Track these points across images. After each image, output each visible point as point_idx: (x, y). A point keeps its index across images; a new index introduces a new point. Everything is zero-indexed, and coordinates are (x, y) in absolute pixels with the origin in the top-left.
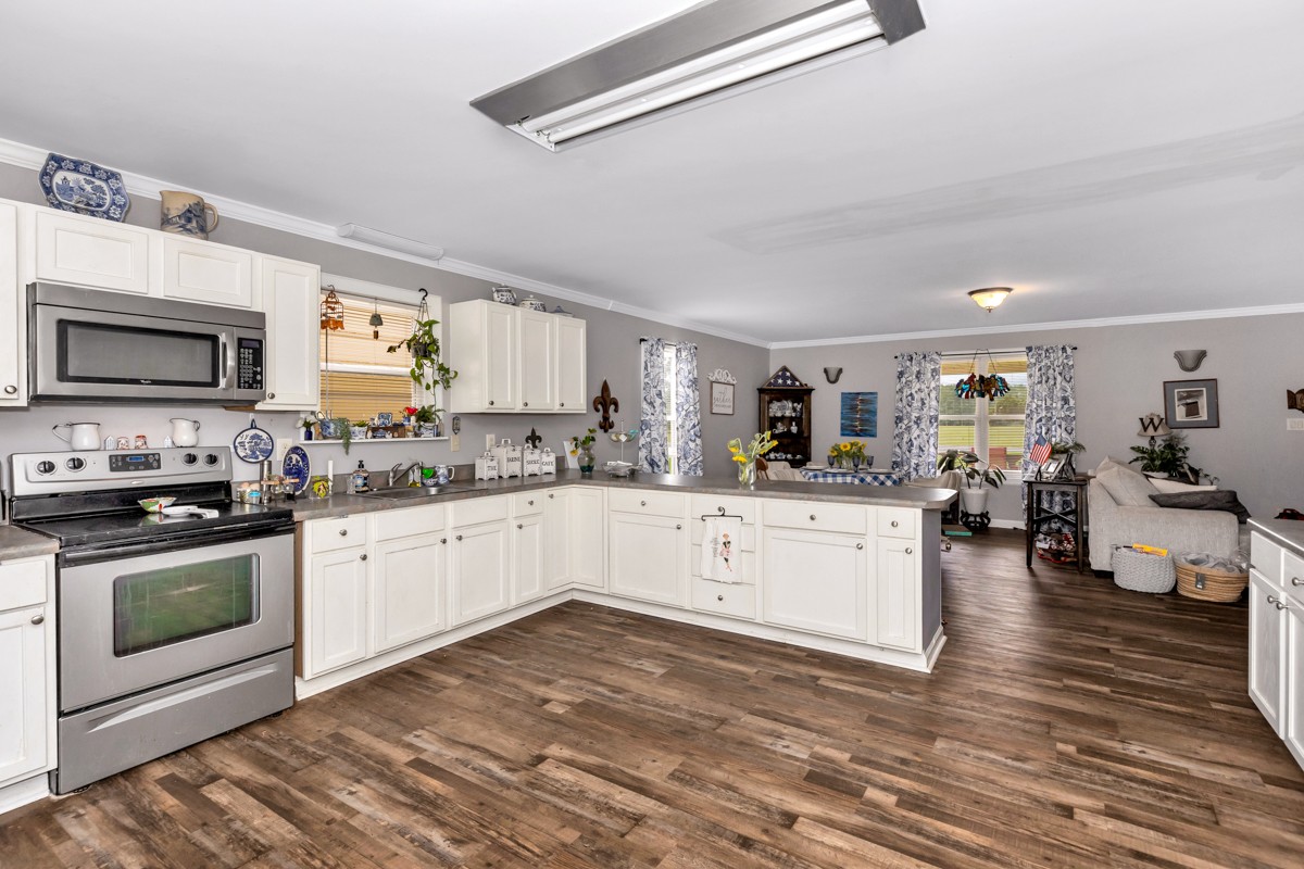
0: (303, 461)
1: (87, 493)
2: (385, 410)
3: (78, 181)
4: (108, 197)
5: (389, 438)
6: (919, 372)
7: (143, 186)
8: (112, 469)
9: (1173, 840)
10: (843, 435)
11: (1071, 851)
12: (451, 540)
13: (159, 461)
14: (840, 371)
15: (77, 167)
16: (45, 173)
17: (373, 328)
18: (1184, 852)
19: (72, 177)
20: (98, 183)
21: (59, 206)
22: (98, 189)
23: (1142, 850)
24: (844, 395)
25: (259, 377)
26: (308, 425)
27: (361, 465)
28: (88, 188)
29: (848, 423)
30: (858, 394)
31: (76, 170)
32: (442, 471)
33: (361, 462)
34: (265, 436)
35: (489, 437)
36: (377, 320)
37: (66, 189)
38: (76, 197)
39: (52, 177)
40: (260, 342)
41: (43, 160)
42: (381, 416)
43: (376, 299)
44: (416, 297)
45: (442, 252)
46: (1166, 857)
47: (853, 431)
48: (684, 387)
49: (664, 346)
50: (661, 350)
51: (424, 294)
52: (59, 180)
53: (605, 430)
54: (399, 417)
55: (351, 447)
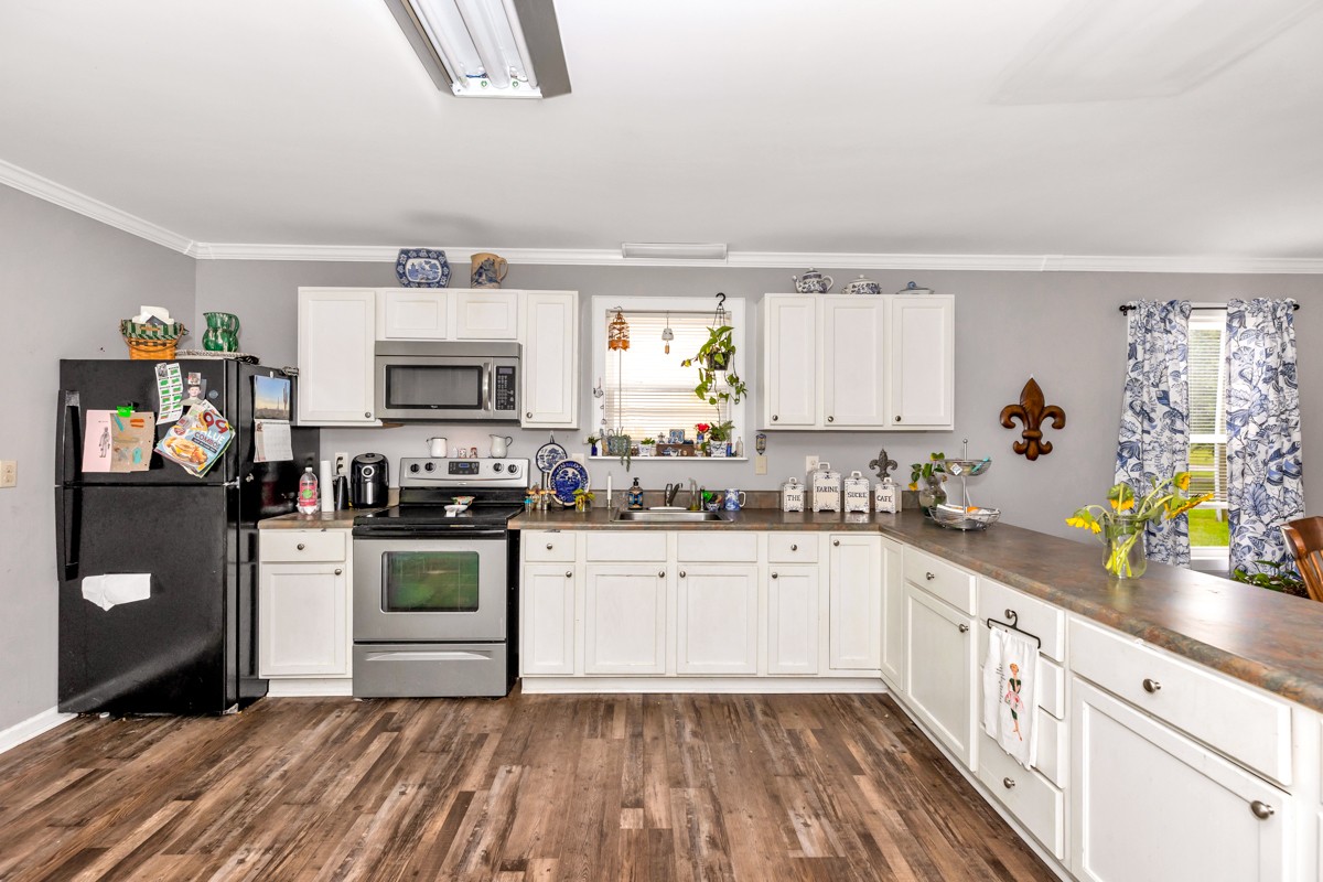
0: (581, 474)
1: (439, 488)
2: (677, 426)
3: (421, 264)
4: (440, 271)
5: (674, 456)
7: (460, 255)
8: (450, 473)
12: (672, 575)
13: (478, 468)
15: (418, 254)
16: (399, 264)
17: (665, 343)
19: (416, 261)
20: (433, 261)
21: (408, 285)
22: (434, 266)
25: (512, 399)
26: (592, 441)
27: (636, 483)
28: (427, 267)
31: (418, 257)
32: (732, 496)
33: (636, 479)
34: (560, 451)
35: (809, 459)
36: (668, 335)
37: (414, 271)
38: (420, 276)
39: (404, 266)
40: (514, 368)
41: (397, 254)
42: (673, 432)
43: (668, 312)
44: (712, 303)
45: (725, 248)
48: (1251, 381)
49: (1188, 312)
50: (1178, 320)
51: (721, 298)
52: (408, 266)
53: (1029, 458)
54: (691, 435)
55: (632, 464)
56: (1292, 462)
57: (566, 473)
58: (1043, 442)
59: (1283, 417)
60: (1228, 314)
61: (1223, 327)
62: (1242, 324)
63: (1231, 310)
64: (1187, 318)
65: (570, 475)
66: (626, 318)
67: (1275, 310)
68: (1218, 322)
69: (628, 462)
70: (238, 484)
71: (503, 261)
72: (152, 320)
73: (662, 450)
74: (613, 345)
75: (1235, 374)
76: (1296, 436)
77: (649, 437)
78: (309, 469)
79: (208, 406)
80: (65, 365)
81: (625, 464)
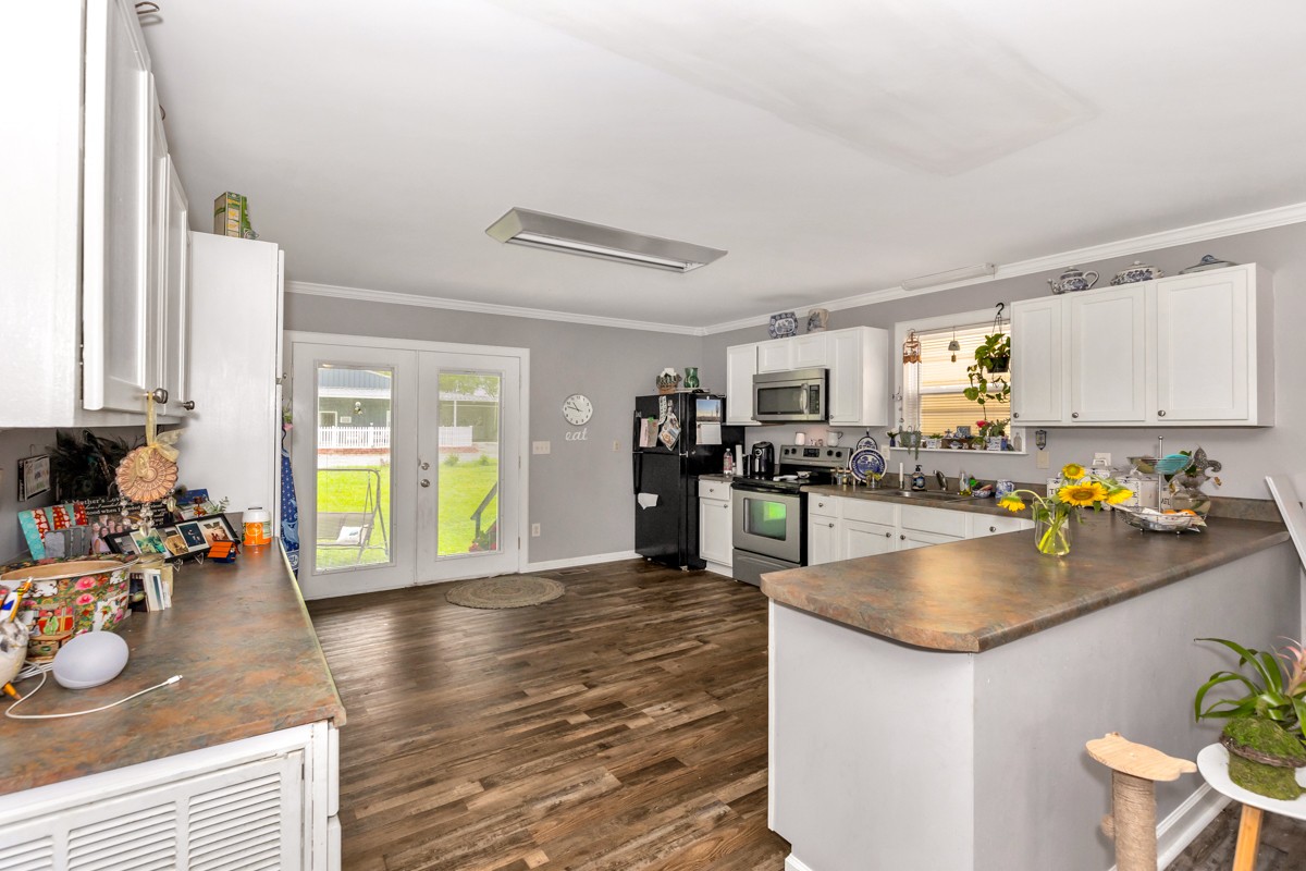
0: (879, 461)
2: (965, 424)
3: (783, 323)
4: (793, 325)
5: (955, 449)
7: (802, 312)
8: (804, 455)
9: (413, 811)
11: (467, 757)
15: (781, 317)
16: (770, 325)
17: (951, 353)
18: (403, 805)
19: (780, 321)
20: (789, 319)
21: (776, 337)
22: (790, 323)
23: (430, 788)
27: (918, 469)
28: (786, 324)
33: (919, 466)
36: (954, 346)
37: (780, 328)
38: (783, 330)
39: (774, 326)
41: (769, 319)
42: (960, 428)
43: (955, 327)
44: (992, 314)
46: (415, 793)
51: (1000, 307)
52: (777, 325)
54: (975, 431)
55: (920, 455)
57: (866, 459)
65: (870, 460)
66: (921, 338)
69: (917, 452)
70: (687, 454)
71: (825, 311)
72: (666, 375)
73: (947, 443)
74: (906, 359)
77: (937, 433)
78: (728, 450)
79: (674, 416)
80: (638, 399)
81: (914, 455)
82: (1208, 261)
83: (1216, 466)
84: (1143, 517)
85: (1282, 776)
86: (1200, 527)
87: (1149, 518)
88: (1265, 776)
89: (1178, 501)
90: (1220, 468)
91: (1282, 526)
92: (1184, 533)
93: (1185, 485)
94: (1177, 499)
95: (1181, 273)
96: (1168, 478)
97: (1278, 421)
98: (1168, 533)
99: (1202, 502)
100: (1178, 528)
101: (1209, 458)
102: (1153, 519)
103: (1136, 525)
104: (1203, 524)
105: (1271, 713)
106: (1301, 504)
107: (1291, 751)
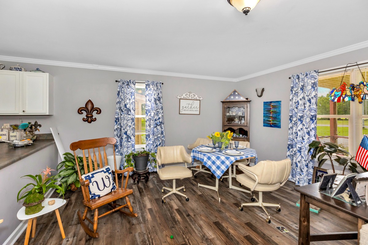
6: (303, 86)
10: (264, 126)
14: (263, 90)
24: (265, 103)
29: (267, 119)
30: (271, 102)
47: (269, 124)
48: (151, 102)
49: (134, 83)
50: (132, 85)
53: (88, 122)
56: (158, 122)
58: (94, 118)
59: (157, 111)
60: (146, 85)
61: (145, 87)
62: (149, 87)
63: (146, 83)
64: (135, 85)
67: (157, 84)
68: (143, 86)
75: (147, 100)
76: (160, 116)
82: (38, 70)
83: (40, 126)
84: (14, 143)
85: (38, 206)
86: (31, 143)
87: (16, 143)
88: (34, 209)
89: (27, 137)
90: (41, 126)
91: (53, 140)
92: (27, 146)
93: (30, 132)
94: (27, 136)
95: (30, 71)
96: (25, 130)
97: (54, 113)
98: (22, 147)
99: (34, 136)
100: (25, 145)
101: (38, 124)
102: (17, 143)
103: (11, 146)
104: (32, 142)
105: (36, 190)
106: (59, 134)
107: (40, 199)
